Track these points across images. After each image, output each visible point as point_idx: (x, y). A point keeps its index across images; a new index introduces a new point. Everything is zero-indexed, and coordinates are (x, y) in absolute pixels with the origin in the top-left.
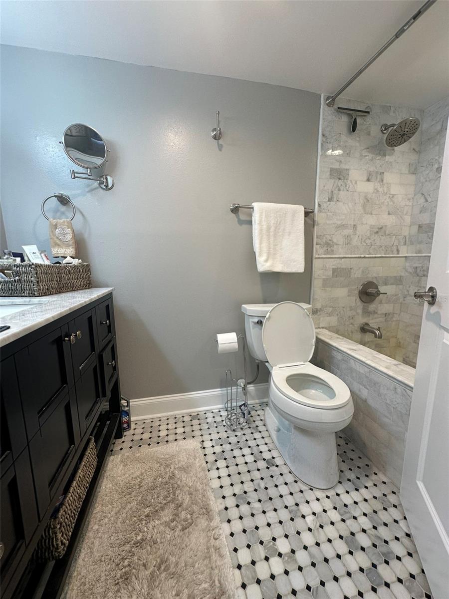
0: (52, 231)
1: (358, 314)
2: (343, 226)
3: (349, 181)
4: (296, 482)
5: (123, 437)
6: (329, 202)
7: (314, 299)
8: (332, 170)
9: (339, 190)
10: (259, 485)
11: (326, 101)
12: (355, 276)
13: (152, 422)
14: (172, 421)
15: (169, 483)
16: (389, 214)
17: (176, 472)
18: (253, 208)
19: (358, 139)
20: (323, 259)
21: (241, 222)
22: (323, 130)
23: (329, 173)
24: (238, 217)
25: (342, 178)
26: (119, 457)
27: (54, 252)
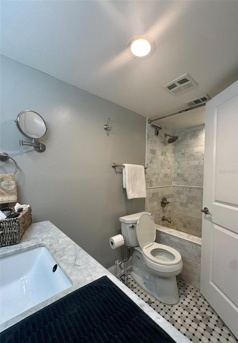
1: (161, 212)
2: (155, 174)
3: (156, 155)
6: (150, 164)
8: (151, 150)
9: (153, 158)
11: (148, 121)
12: (160, 196)
16: (168, 169)
19: (158, 138)
21: (117, 173)
22: (148, 133)
23: (150, 151)
24: (115, 170)
25: (154, 153)
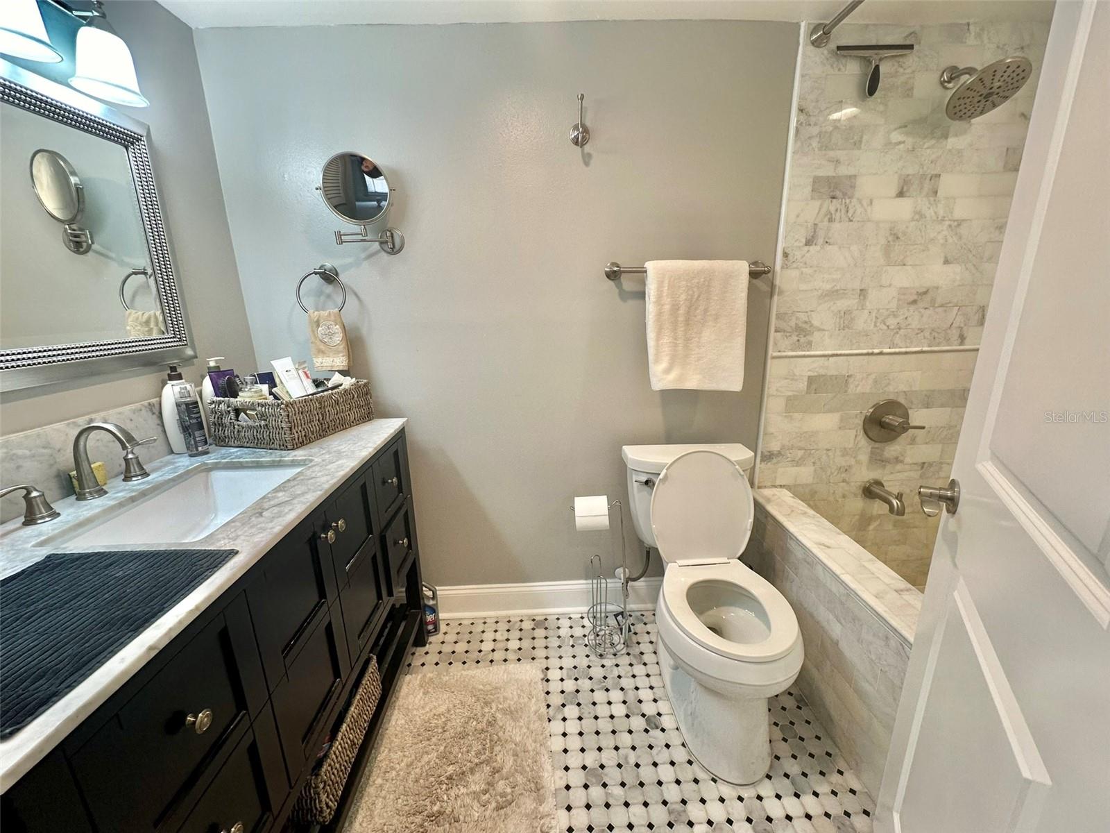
0: (313, 331)
1: (858, 462)
2: (834, 294)
3: (854, 200)
4: (690, 762)
5: (427, 645)
6: (806, 248)
7: (765, 434)
9: (831, 220)
10: (626, 758)
11: (811, 35)
12: (859, 390)
13: (472, 624)
14: (503, 626)
15: (487, 731)
16: (946, 262)
17: (499, 716)
18: (646, 272)
19: (881, 108)
20: (787, 360)
22: (802, 98)
23: (810, 188)
24: (619, 286)
26: (419, 677)
27: (317, 365)
